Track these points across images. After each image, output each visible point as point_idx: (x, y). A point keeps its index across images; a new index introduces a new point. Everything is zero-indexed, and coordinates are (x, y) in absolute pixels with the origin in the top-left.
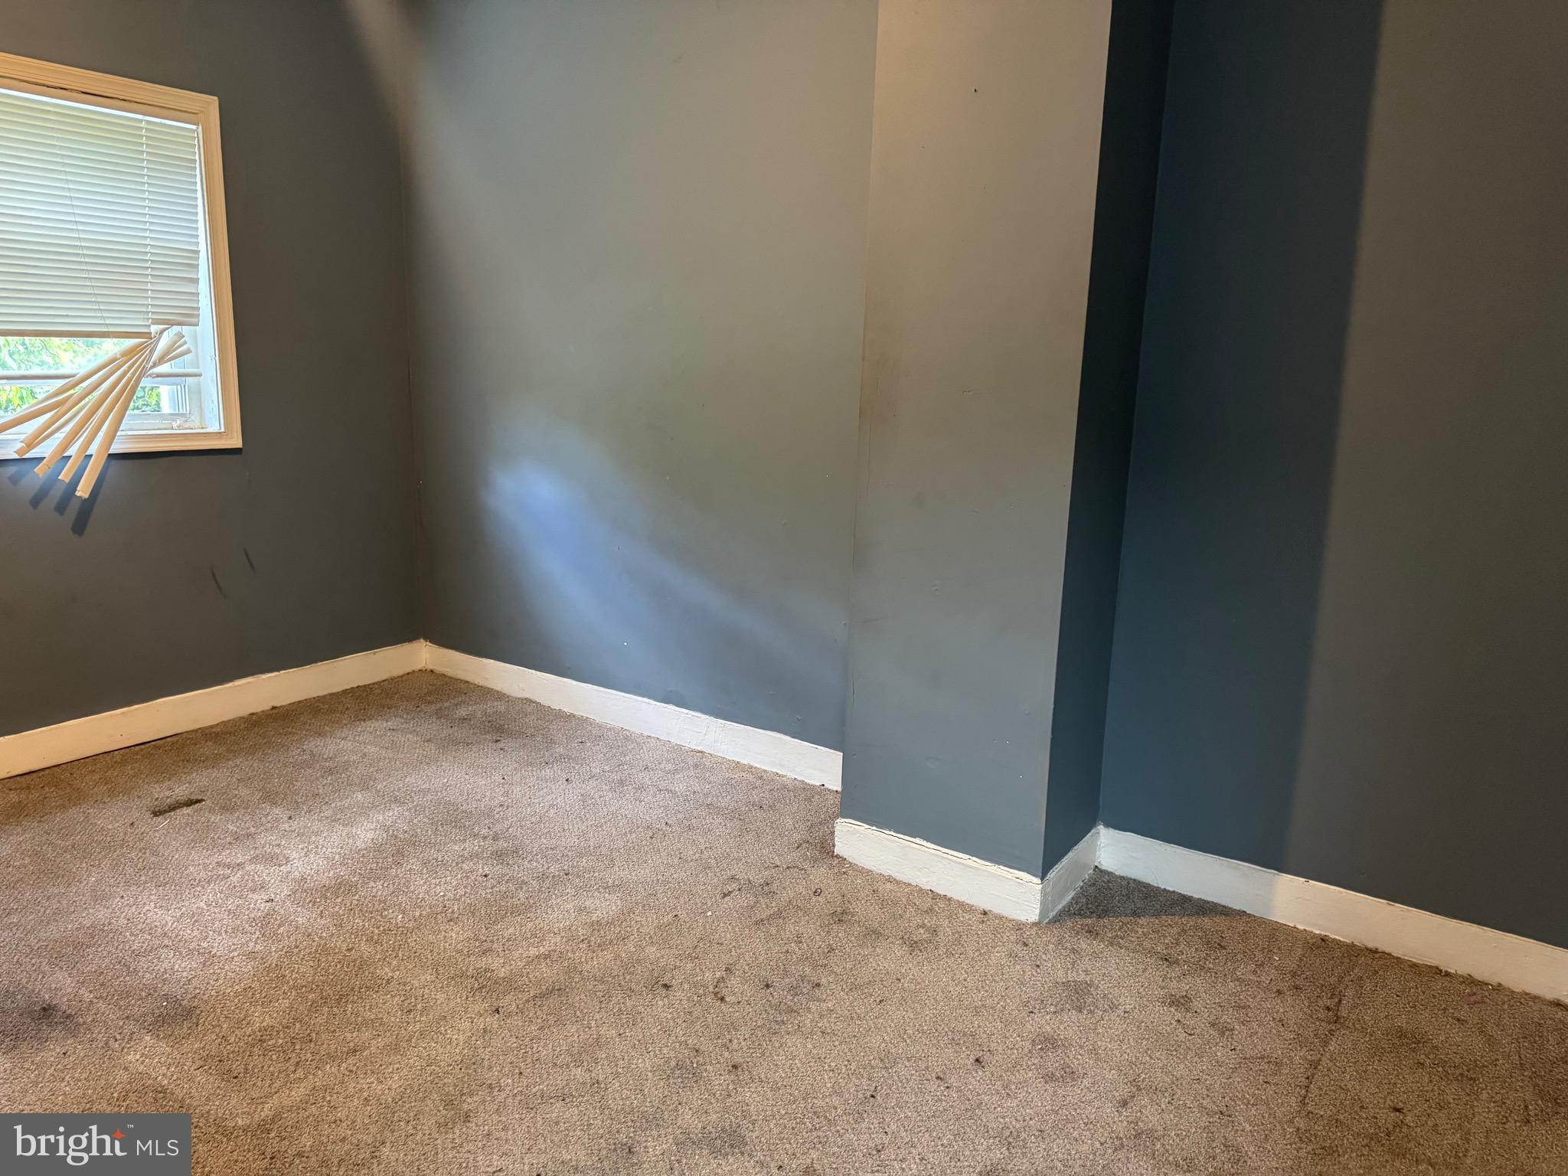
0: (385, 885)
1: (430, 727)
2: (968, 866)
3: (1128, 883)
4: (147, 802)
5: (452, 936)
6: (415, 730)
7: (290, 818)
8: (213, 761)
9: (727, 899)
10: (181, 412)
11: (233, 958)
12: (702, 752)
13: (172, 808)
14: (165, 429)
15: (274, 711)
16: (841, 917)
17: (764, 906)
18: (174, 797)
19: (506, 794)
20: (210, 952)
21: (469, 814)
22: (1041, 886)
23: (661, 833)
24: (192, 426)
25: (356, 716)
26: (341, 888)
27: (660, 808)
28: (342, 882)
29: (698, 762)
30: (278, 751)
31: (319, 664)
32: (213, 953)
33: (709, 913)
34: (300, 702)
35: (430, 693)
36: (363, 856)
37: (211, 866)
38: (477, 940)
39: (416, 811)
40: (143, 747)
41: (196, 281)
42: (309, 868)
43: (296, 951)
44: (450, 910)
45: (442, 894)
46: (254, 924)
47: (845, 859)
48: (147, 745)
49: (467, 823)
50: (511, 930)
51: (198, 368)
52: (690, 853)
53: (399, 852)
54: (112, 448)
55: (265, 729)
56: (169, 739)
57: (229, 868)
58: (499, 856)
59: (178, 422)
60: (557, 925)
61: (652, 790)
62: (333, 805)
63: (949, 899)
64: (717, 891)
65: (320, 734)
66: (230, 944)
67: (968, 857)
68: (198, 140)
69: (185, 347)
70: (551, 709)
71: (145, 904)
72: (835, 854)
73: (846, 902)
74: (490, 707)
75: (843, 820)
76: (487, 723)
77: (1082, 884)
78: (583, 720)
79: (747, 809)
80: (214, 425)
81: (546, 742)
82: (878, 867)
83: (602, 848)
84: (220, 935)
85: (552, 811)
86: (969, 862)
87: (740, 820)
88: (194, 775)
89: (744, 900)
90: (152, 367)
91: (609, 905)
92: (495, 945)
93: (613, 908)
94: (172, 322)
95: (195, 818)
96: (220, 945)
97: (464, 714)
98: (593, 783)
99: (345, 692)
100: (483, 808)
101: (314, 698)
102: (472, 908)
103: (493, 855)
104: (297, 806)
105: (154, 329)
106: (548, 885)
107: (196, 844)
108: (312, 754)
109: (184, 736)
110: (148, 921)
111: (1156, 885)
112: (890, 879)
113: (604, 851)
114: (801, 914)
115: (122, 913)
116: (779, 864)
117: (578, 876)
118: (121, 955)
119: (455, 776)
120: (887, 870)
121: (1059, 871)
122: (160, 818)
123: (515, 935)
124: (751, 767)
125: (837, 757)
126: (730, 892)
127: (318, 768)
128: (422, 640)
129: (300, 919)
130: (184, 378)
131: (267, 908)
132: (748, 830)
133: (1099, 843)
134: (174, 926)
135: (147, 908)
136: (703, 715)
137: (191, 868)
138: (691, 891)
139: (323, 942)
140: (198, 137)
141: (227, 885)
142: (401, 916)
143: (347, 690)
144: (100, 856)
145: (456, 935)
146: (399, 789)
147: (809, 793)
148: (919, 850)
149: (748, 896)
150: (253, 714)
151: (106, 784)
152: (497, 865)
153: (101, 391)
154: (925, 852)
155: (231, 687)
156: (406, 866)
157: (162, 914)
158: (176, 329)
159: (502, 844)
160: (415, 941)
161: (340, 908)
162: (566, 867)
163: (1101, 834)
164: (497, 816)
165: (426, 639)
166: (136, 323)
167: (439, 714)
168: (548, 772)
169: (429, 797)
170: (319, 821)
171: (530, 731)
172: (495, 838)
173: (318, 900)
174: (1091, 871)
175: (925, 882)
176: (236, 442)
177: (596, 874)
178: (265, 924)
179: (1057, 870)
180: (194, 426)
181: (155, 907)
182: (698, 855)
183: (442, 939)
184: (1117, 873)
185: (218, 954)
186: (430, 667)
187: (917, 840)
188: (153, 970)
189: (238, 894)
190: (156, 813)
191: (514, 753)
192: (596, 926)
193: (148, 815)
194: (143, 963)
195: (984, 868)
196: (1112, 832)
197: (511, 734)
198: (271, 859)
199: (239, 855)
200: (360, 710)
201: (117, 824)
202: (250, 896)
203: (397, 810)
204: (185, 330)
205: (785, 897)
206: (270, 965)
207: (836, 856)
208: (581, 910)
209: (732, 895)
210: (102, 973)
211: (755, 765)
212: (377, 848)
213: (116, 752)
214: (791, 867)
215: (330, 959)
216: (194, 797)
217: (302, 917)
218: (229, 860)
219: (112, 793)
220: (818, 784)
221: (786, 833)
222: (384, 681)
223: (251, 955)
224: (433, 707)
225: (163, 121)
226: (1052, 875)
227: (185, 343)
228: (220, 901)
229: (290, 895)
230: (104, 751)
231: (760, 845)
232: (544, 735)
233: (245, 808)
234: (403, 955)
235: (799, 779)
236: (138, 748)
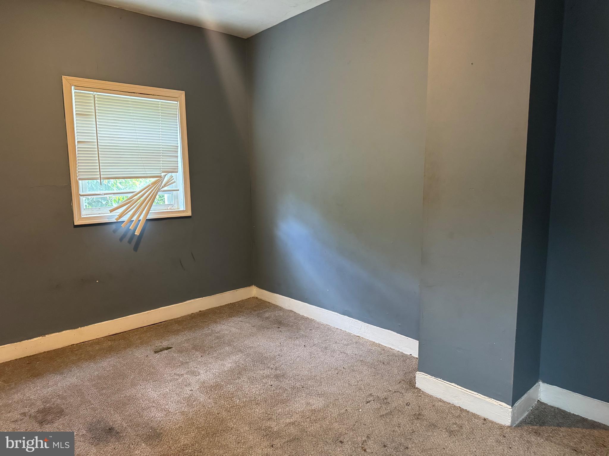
0: (234, 387)
1: (255, 320)
2: (476, 397)
3: (555, 410)
4: (153, 347)
5: (257, 411)
6: (249, 322)
7: (202, 356)
8: (176, 332)
9: (368, 404)
10: (171, 203)
11: (176, 413)
12: (359, 337)
13: (161, 350)
14: (165, 210)
15: (200, 313)
16: (418, 416)
17: (384, 409)
18: (162, 346)
19: (281, 350)
20: (169, 410)
21: (266, 358)
22: (512, 409)
23: (341, 372)
24: (174, 208)
25: (229, 315)
26: (217, 386)
27: (341, 360)
28: (218, 384)
29: (357, 341)
30: (200, 328)
31: (217, 295)
32: (169, 411)
33: (361, 410)
34: (209, 309)
35: (256, 307)
36: (226, 374)
37: (172, 375)
38: (266, 413)
39: (247, 355)
40: (154, 325)
41: (177, 157)
42: (206, 378)
43: (199, 412)
44: (257, 399)
45: (254, 392)
46: (185, 400)
47: (420, 390)
48: (155, 325)
49: (266, 362)
50: (280, 410)
51: (177, 188)
52: (353, 382)
53: (240, 373)
54: (147, 217)
55: (196, 320)
56: (163, 323)
57: (178, 376)
58: (277, 377)
59: (170, 207)
60: (298, 410)
61: (338, 352)
62: (217, 352)
63: (468, 411)
64: (364, 400)
65: (215, 322)
66: (176, 407)
67: (476, 393)
68: (178, 107)
69: (173, 181)
70: (300, 315)
71: (148, 388)
72: (416, 387)
73: (421, 410)
74: (277, 313)
75: (419, 373)
76: (275, 320)
77: (531, 408)
78: (312, 320)
79: (377, 363)
80: (182, 208)
81: (297, 329)
82: (436, 394)
83: (317, 377)
84: (173, 403)
85: (298, 359)
86: (477, 396)
87: (375, 368)
88: (170, 337)
89: (376, 405)
90: (162, 188)
91: (319, 403)
92: (273, 417)
93: (321, 404)
94: (169, 172)
95: (169, 355)
96: (172, 407)
97: (267, 315)
98: (314, 347)
99: (226, 305)
100: (272, 356)
101: (215, 308)
102: (266, 399)
103: (275, 377)
104: (205, 352)
105: (163, 174)
106: (295, 391)
107: (168, 365)
108: (212, 330)
109: (168, 322)
110: (149, 396)
111: (569, 411)
112: (440, 400)
113: (318, 378)
114: (400, 414)
115: (140, 391)
116: (391, 390)
117: (307, 389)
118: (138, 409)
119: (262, 342)
120: (439, 396)
121: (520, 403)
122: (157, 354)
123: (281, 412)
124: (380, 345)
125: (417, 342)
126: (370, 401)
127: (213, 336)
128: (254, 286)
129: (201, 399)
130: (172, 192)
131: (190, 393)
132: (378, 373)
133: (539, 390)
134: (157, 398)
135: (149, 390)
136: (359, 321)
137: (165, 375)
138: (353, 399)
139: (209, 410)
140: (178, 106)
141: (177, 383)
142: (238, 401)
143: (226, 304)
144: (135, 368)
145: (258, 411)
146: (242, 346)
147: (404, 358)
148: (453, 388)
149: (377, 403)
150: (192, 314)
151: (140, 340)
152: (276, 381)
153: (144, 197)
154: (457, 389)
155: (185, 303)
156: (242, 379)
157: (154, 393)
158: (170, 174)
159: (278, 372)
160: (243, 412)
161: (216, 395)
162: (302, 384)
163: (540, 385)
164: (277, 360)
165: (255, 285)
166: (156, 172)
167: (258, 316)
168: (297, 342)
169: (252, 350)
170: (212, 358)
171: (291, 324)
172: (276, 369)
173: (209, 392)
174: (536, 403)
175: (457, 402)
176: (189, 214)
177: (314, 388)
178: (189, 401)
179: (519, 402)
180: (175, 208)
181: (152, 390)
182: (356, 383)
183: (253, 412)
184: (549, 404)
185: (171, 411)
186: (256, 296)
187: (453, 384)
188: (148, 416)
189: (181, 387)
190: (156, 352)
191: (285, 333)
192: (314, 411)
193: (153, 353)
194: (145, 413)
195: (484, 399)
196: (546, 385)
197: (284, 325)
198: (193, 373)
199: (182, 371)
200: (230, 313)
201: (142, 356)
202: (185, 388)
203: (240, 354)
204: (173, 174)
205: (394, 405)
206: (189, 418)
207: (416, 388)
208: (308, 404)
209: (371, 402)
210: (131, 416)
211: (382, 344)
212: (232, 371)
213: (145, 327)
214: (396, 392)
215: (211, 417)
216: (169, 346)
217: (202, 398)
218: (178, 373)
219: (142, 343)
220: (409, 354)
221: (394, 376)
222: (240, 301)
223: (183, 413)
224: (256, 312)
225: (166, 101)
226: (517, 405)
227: (173, 179)
228: (174, 389)
229: (199, 389)
230: (140, 327)
231: (383, 380)
232: (296, 326)
233: (186, 351)
234: (238, 418)
235: (400, 351)
236: (152, 326)
